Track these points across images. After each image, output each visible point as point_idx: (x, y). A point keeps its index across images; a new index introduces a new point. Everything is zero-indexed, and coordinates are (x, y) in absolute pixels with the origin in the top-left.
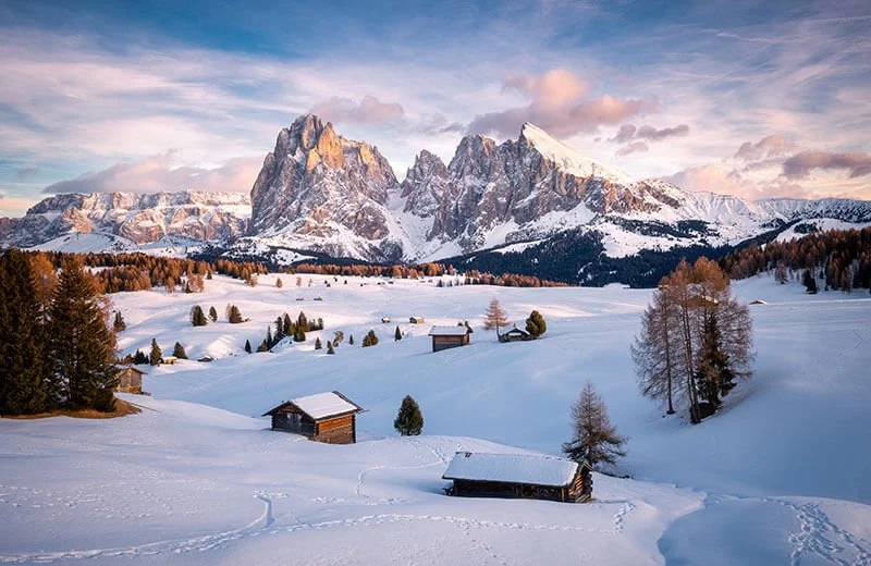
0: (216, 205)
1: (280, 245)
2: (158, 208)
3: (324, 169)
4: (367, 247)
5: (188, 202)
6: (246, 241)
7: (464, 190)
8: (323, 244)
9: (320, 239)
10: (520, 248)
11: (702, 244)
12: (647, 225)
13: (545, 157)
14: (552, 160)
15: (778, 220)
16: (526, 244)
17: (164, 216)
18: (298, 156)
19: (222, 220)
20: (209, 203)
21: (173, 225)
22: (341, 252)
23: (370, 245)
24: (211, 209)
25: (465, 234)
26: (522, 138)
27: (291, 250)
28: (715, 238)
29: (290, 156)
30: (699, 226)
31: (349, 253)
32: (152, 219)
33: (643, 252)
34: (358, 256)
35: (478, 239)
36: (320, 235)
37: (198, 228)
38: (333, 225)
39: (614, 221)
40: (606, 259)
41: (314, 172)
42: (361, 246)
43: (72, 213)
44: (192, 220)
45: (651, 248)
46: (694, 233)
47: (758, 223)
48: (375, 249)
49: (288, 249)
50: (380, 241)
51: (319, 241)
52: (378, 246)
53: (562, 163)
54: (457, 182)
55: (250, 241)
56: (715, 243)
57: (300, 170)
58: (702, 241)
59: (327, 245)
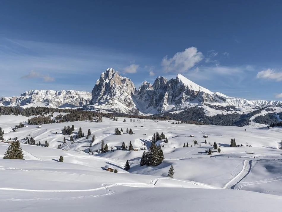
0: (79, 95)
1: (101, 108)
2: (61, 95)
3: (115, 85)
4: (128, 110)
5: (70, 94)
6: (90, 107)
7: (158, 93)
8: (114, 108)
9: (114, 107)
10: (177, 112)
11: (236, 113)
12: (217, 106)
13: (184, 84)
14: (187, 85)
15: (258, 107)
16: (179, 111)
17: (63, 98)
18: (107, 81)
19: (81, 100)
20: (77, 94)
21: (65, 101)
22: (120, 111)
23: (129, 109)
24: (77, 97)
25: (159, 107)
26: (177, 78)
27: (105, 110)
28: (239, 112)
29: (104, 81)
30: (233, 107)
31: (122, 112)
32: (59, 99)
33: (218, 115)
34: (125, 113)
35: (163, 109)
36: (113, 106)
37: (73, 102)
38: (118, 102)
39: (207, 105)
40: (207, 117)
41: (112, 86)
42: (126, 109)
43: (35, 96)
44: (71, 99)
45: (220, 114)
46: (232, 110)
47: (252, 107)
48: (130, 111)
49: (103, 109)
50: (132, 108)
51: (113, 107)
52: (131, 110)
53: (190, 86)
54: (156, 91)
55: (92, 106)
56: (240, 113)
57: (107, 85)
58: (235, 112)
59: (115, 109)
